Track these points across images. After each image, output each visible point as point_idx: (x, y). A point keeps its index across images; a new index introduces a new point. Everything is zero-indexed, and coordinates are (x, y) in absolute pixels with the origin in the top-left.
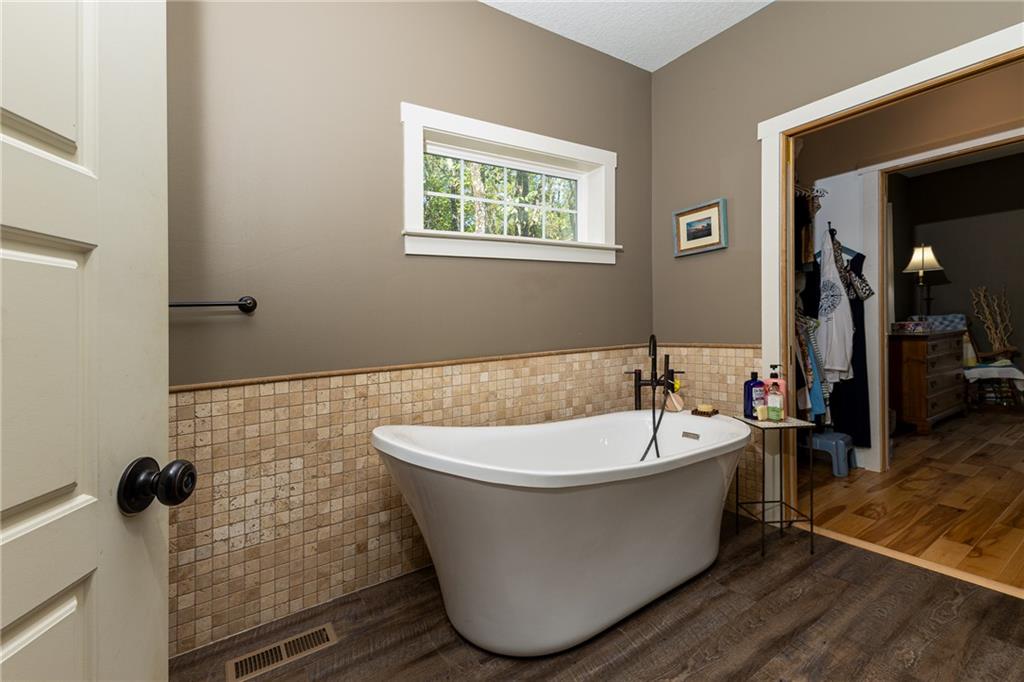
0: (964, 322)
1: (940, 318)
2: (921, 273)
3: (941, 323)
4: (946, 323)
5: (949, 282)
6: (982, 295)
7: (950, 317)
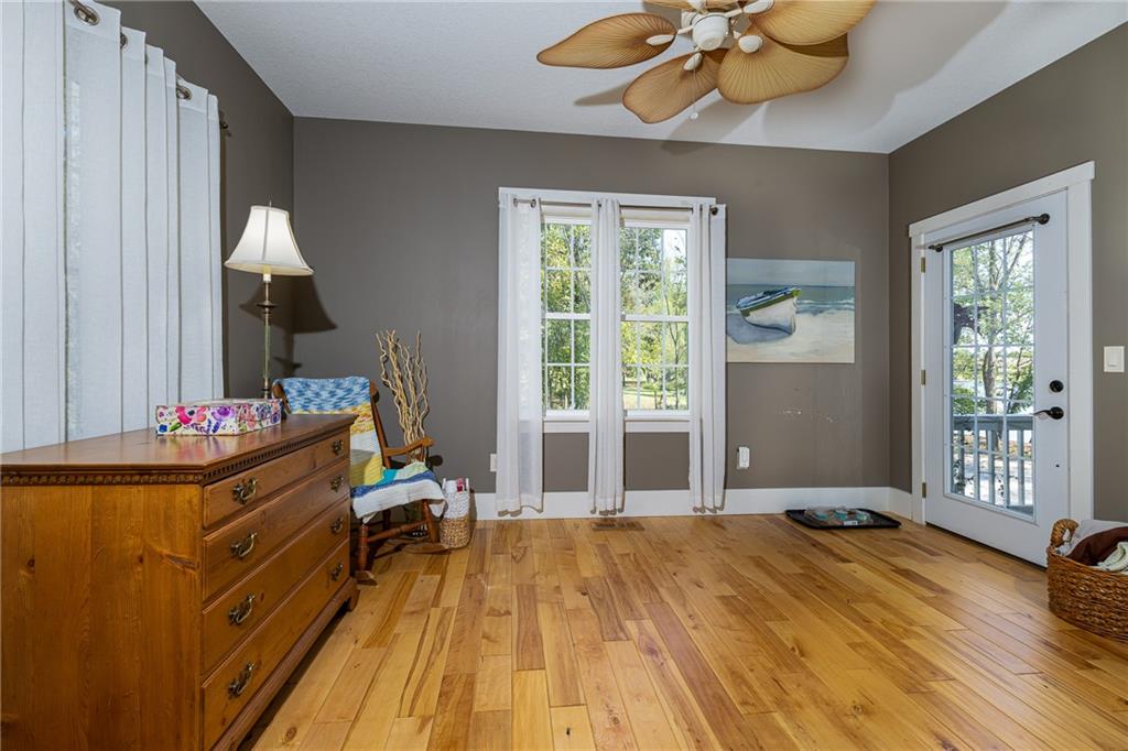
0: (367, 391)
1: (330, 384)
2: (267, 278)
3: (333, 394)
4: (340, 393)
5: (332, 326)
6: (391, 345)
7: (346, 382)
